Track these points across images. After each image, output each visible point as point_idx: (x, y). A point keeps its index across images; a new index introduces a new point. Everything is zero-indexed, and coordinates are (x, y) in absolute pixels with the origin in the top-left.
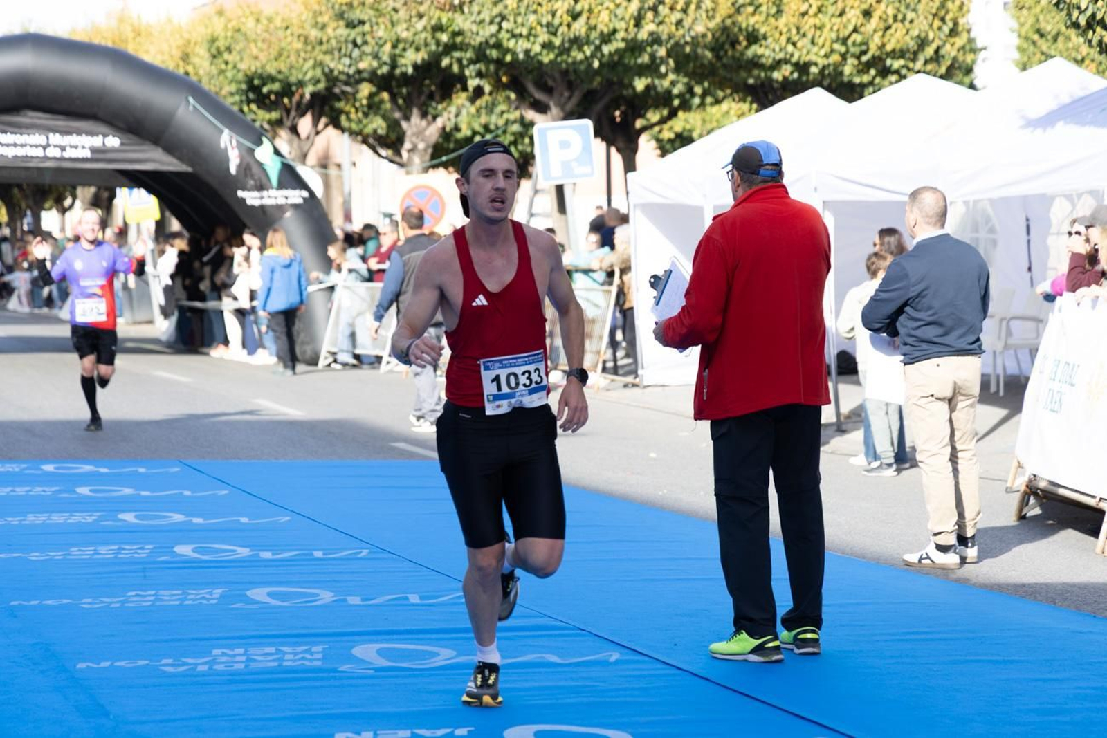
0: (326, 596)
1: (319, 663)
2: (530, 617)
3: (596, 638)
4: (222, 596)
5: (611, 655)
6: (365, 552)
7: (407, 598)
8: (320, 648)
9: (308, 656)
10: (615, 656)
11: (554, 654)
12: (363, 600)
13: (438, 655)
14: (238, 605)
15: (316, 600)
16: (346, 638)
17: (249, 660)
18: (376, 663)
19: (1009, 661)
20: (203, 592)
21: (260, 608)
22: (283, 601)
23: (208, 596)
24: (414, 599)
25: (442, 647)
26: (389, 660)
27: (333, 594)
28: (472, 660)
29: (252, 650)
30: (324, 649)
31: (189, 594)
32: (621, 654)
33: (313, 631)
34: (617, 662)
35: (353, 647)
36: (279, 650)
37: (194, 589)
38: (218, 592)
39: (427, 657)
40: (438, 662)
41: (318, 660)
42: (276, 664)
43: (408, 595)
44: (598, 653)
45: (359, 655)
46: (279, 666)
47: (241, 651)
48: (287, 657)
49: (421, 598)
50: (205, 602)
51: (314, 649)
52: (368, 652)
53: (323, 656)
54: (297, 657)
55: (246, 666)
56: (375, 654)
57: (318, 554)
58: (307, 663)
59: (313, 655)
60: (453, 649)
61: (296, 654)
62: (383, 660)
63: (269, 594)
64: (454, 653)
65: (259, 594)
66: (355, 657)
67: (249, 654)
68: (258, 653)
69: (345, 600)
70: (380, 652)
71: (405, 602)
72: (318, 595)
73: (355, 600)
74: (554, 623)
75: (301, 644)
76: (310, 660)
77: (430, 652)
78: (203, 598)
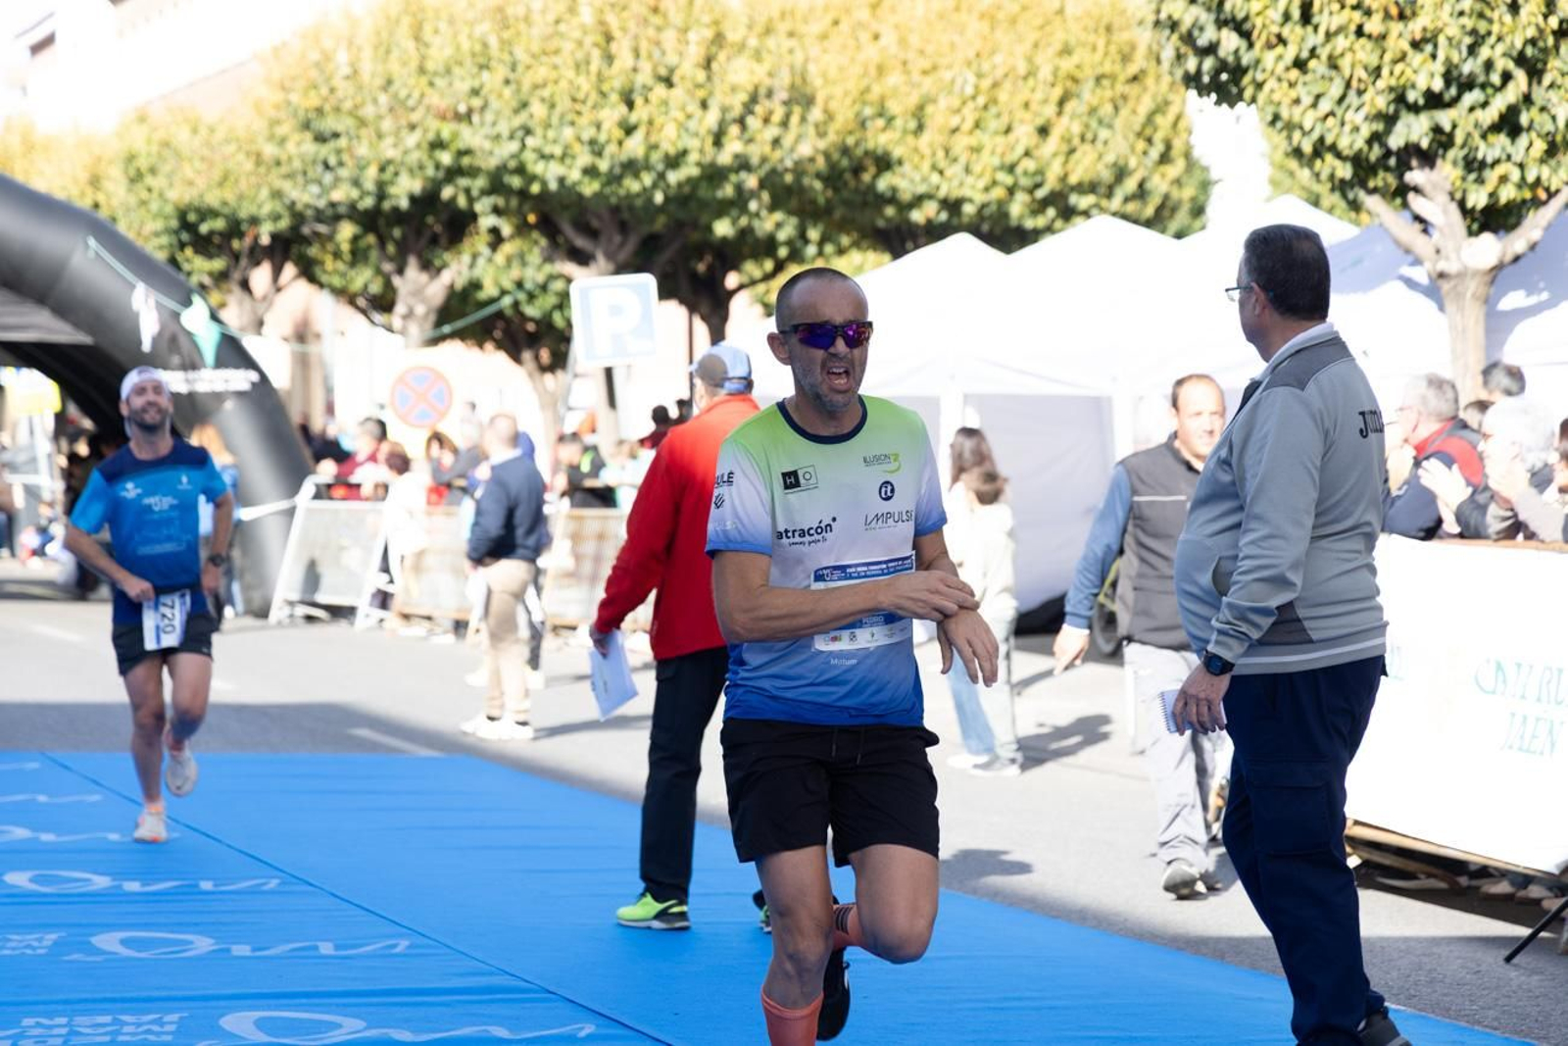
0: (203, 944)
1: (169, 1038)
2: (483, 974)
3: (571, 1004)
4: (56, 943)
5: (582, 1029)
6: (273, 883)
7: (316, 948)
8: (175, 1017)
9: (156, 1028)
10: (588, 1029)
11: (502, 1025)
12: (254, 950)
13: (339, 1026)
14: (75, 956)
15: (185, 951)
16: (214, 1003)
17: (73, 1033)
18: (251, 1037)
19: (1136, 1038)
20: (31, 938)
21: (106, 960)
22: (140, 951)
23: (35, 944)
24: (326, 948)
25: (346, 1016)
26: (269, 1035)
27: (212, 941)
28: (386, 1033)
29: (79, 1019)
30: (181, 1018)
31: (10, 940)
32: (597, 1026)
33: (173, 993)
34: (590, 1038)
35: (223, 1015)
36: (120, 1020)
37: (18, 934)
38: (51, 937)
39: (323, 1030)
40: (338, 1036)
41: (168, 1033)
42: (107, 1038)
43: (319, 944)
44: (566, 1025)
45: (227, 1027)
46: (111, 1041)
47: (63, 1020)
48: (126, 1029)
49: (337, 947)
50: (29, 952)
51: (167, 1019)
52: (240, 1022)
53: (178, 1028)
54: (140, 1030)
55: (65, 1042)
56: (253, 1028)
57: (206, 885)
58: (152, 1038)
59: (162, 1025)
60: (362, 1019)
61: (139, 1025)
62: (261, 1034)
63: (124, 942)
64: (360, 1024)
65: (109, 942)
66: (223, 1030)
67: (74, 1026)
68: (88, 1024)
69: (228, 950)
70: (260, 1024)
71: (312, 953)
72: (191, 943)
73: (241, 950)
74: (514, 983)
75: (149, 1012)
76: (158, 1034)
77: (331, 1023)
78: (29, 946)
